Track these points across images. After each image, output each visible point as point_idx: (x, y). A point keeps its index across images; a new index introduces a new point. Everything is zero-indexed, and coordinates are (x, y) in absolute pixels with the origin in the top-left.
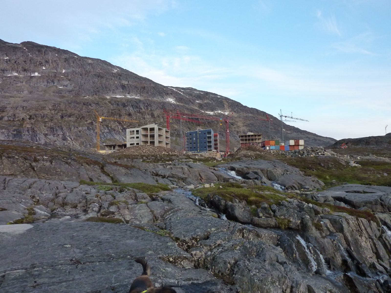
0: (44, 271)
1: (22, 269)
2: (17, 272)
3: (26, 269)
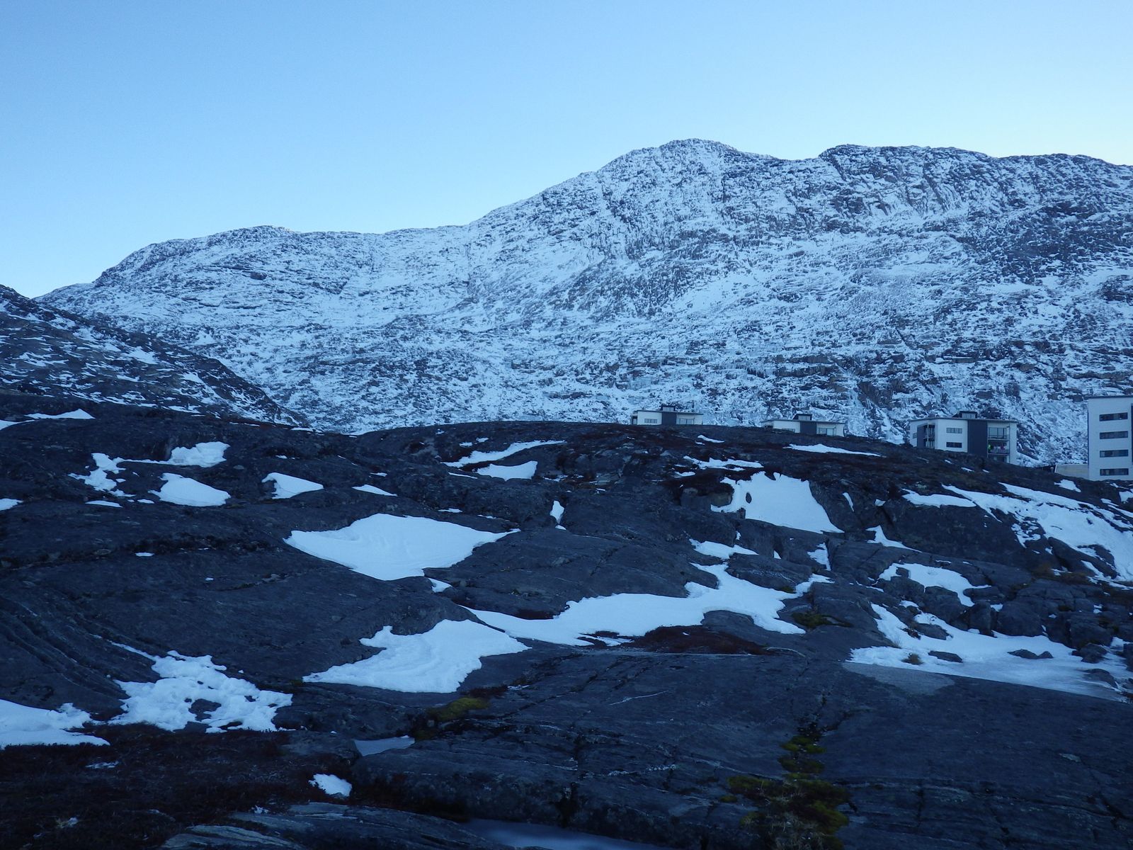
0: (1022, 810)
1: (961, 787)
2: (951, 792)
3: (971, 791)
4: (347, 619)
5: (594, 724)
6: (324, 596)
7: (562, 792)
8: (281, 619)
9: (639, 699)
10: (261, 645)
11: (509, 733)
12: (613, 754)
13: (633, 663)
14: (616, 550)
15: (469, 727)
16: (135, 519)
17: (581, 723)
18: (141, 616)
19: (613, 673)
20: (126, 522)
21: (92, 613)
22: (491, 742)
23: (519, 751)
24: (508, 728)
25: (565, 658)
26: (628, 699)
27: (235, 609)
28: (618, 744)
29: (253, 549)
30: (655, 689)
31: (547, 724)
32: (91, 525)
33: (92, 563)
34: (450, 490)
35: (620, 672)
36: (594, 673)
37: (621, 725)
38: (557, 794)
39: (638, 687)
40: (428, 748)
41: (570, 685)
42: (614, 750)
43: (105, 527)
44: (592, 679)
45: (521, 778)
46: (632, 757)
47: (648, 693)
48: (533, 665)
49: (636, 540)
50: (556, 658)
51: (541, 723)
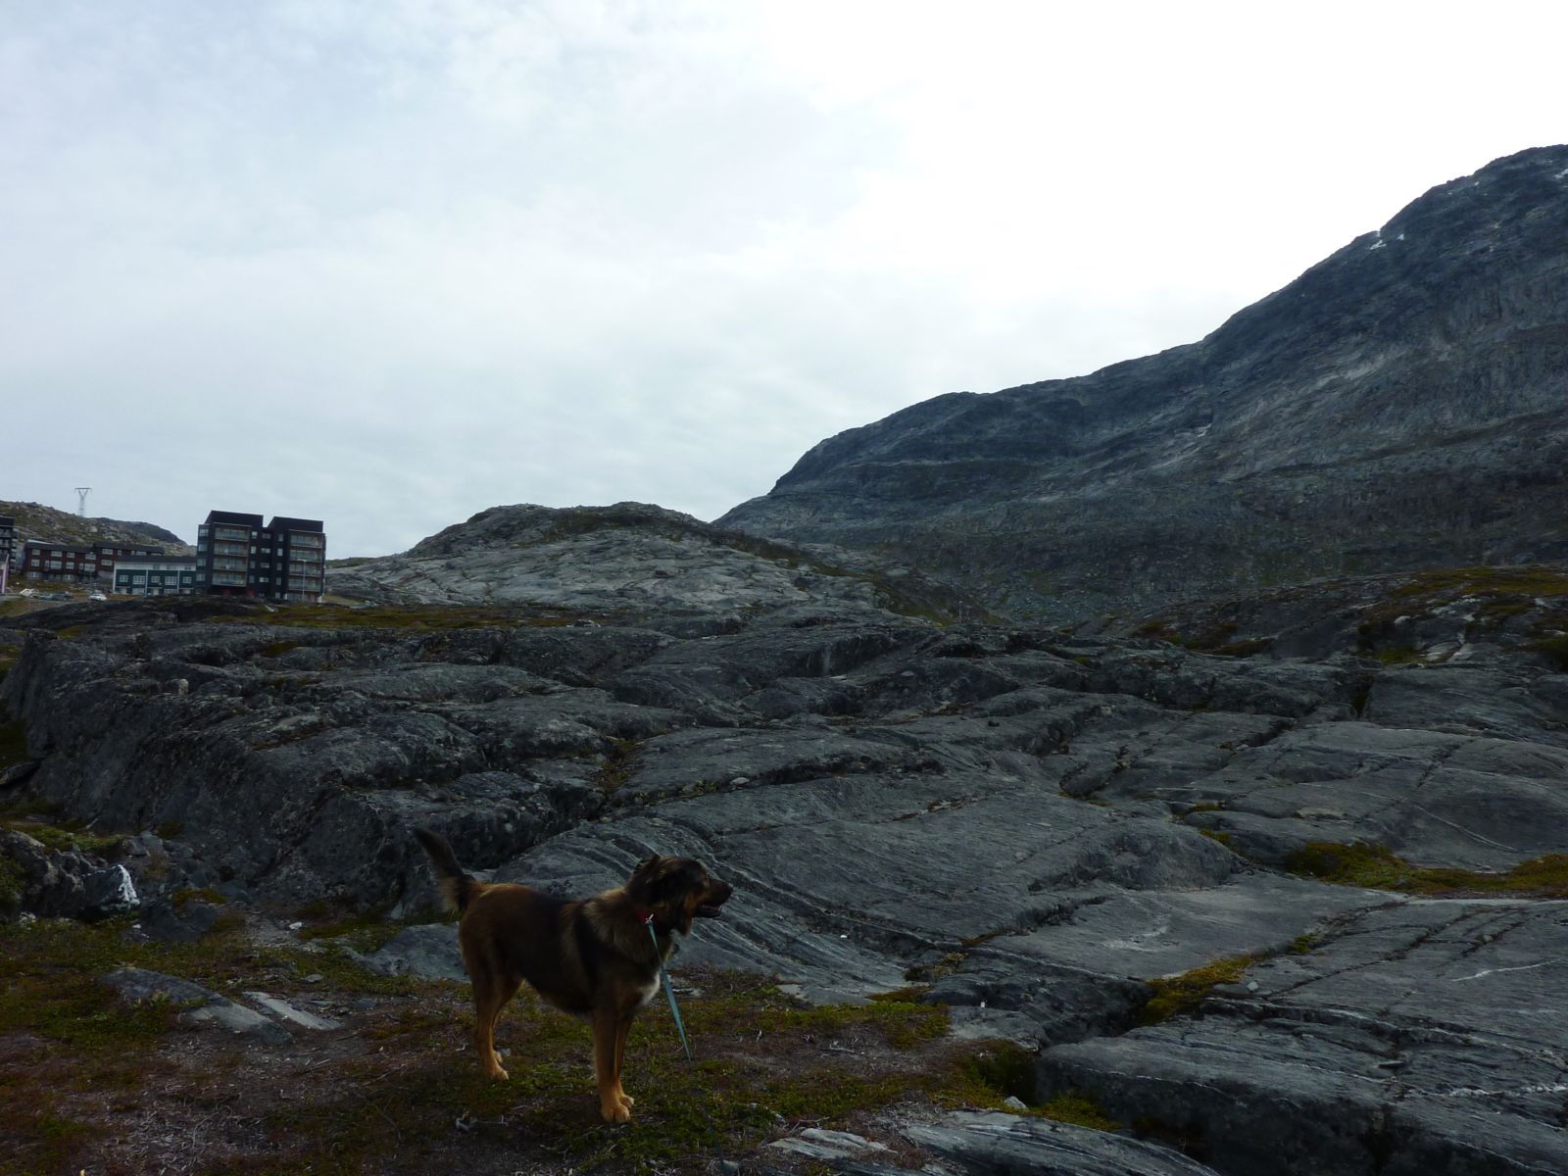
4: (1036, 855)
5: (1422, 1012)
6: (1007, 827)
7: (1367, 1118)
8: (948, 857)
9: (1506, 974)
10: (923, 892)
11: (1277, 1020)
12: (1459, 1060)
13: (1492, 915)
14: (1457, 747)
15: (1216, 1010)
16: (778, 742)
17: (1400, 1009)
18: (778, 857)
19: (1457, 931)
20: (770, 746)
21: (724, 853)
22: (1250, 1034)
23: (1293, 1046)
24: (1275, 1013)
25: (1374, 908)
26: (1485, 973)
27: (891, 846)
28: (1468, 1045)
29: (918, 769)
30: (1534, 957)
31: (1342, 1008)
32: (729, 751)
33: (727, 795)
34: (1189, 679)
35: (1470, 930)
36: (1422, 932)
37: (1472, 1014)
38: (1359, 1121)
39: (1502, 953)
40: (1149, 1038)
41: (1380, 949)
42: (1460, 1054)
43: (746, 754)
44: (1420, 941)
45: (1296, 1091)
46: (1493, 1067)
47: (1522, 964)
48: (1323, 920)
49: (1492, 731)
50: (1360, 909)
51: (1331, 1006)
